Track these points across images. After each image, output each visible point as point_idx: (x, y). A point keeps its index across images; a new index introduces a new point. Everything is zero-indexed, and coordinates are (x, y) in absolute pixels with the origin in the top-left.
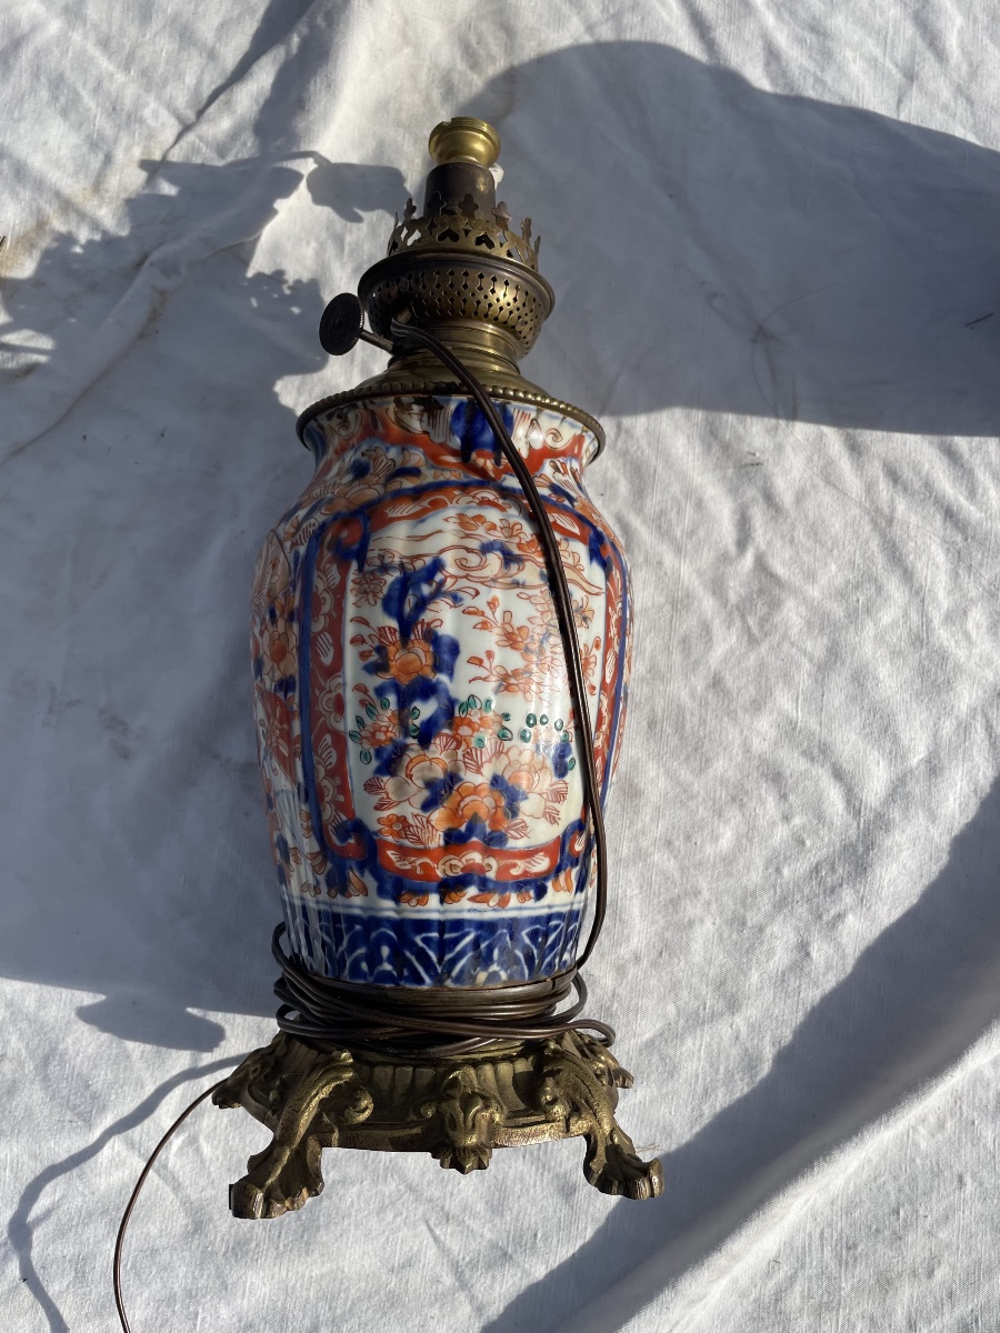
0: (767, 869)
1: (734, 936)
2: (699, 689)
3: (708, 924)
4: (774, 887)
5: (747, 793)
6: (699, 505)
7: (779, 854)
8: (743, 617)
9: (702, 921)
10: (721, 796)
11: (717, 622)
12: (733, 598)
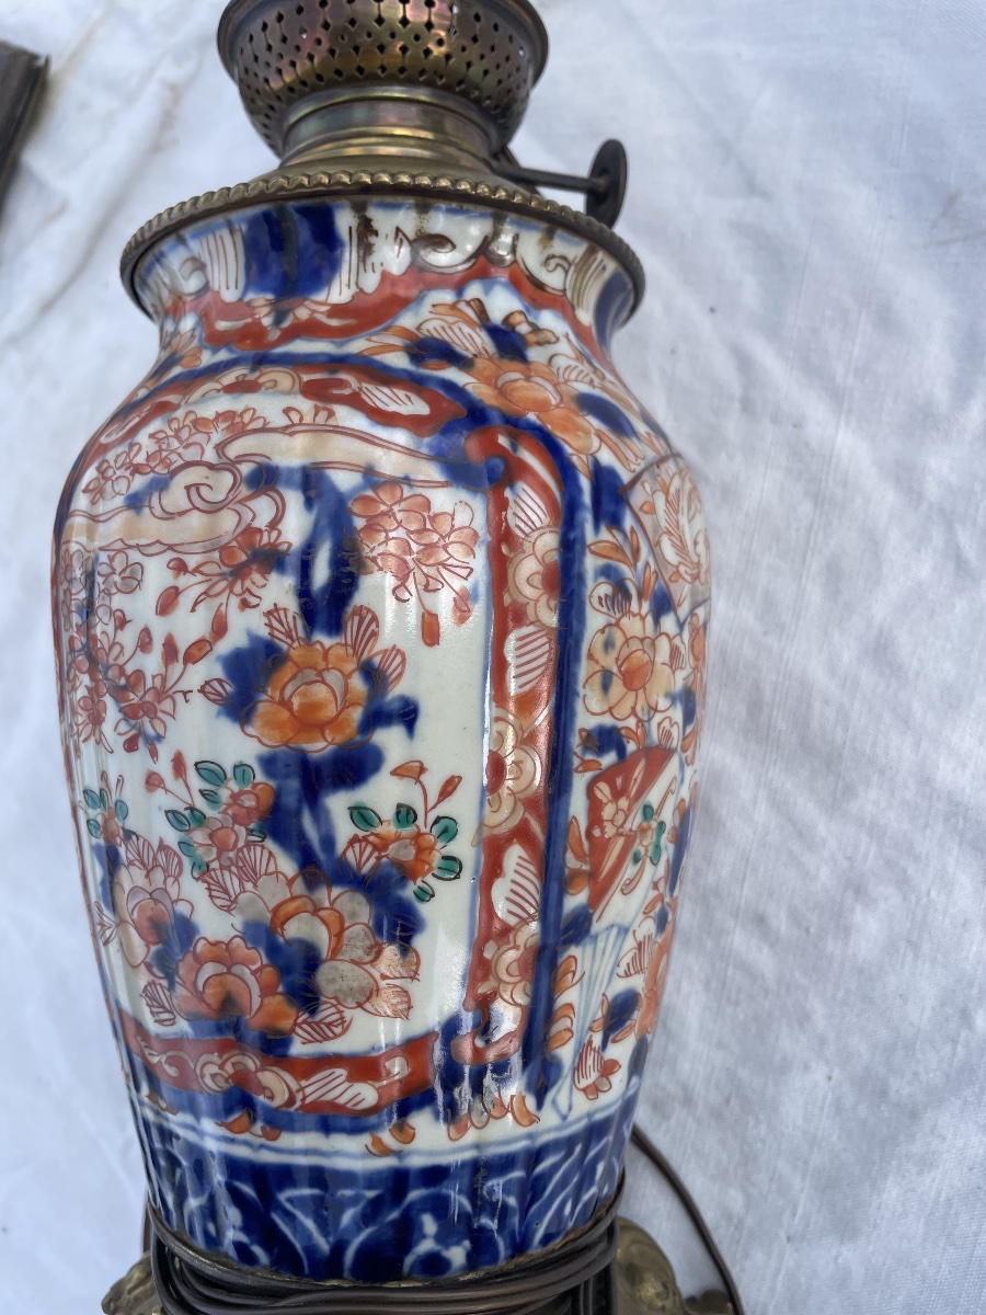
0: (943, 1004)
1: (863, 1110)
2: (845, 657)
3: (819, 1073)
4: (954, 1042)
5: (916, 859)
6: (886, 320)
7: (971, 985)
8: (949, 527)
9: (806, 1068)
10: (866, 856)
11: (894, 536)
12: (933, 491)
